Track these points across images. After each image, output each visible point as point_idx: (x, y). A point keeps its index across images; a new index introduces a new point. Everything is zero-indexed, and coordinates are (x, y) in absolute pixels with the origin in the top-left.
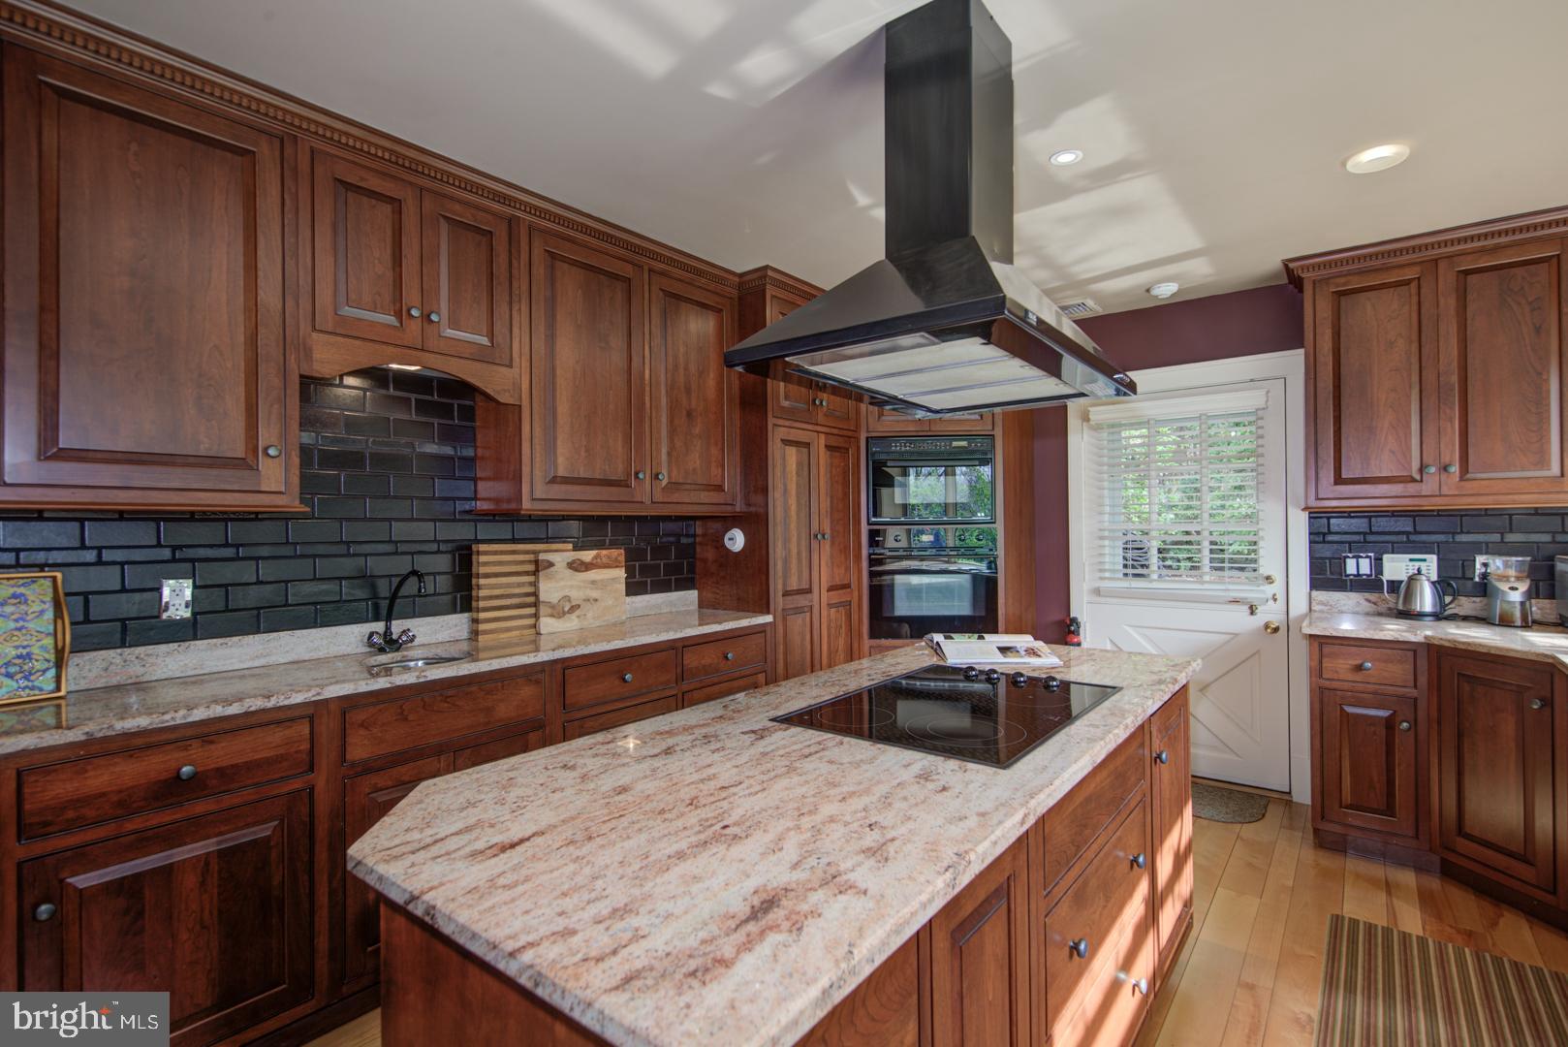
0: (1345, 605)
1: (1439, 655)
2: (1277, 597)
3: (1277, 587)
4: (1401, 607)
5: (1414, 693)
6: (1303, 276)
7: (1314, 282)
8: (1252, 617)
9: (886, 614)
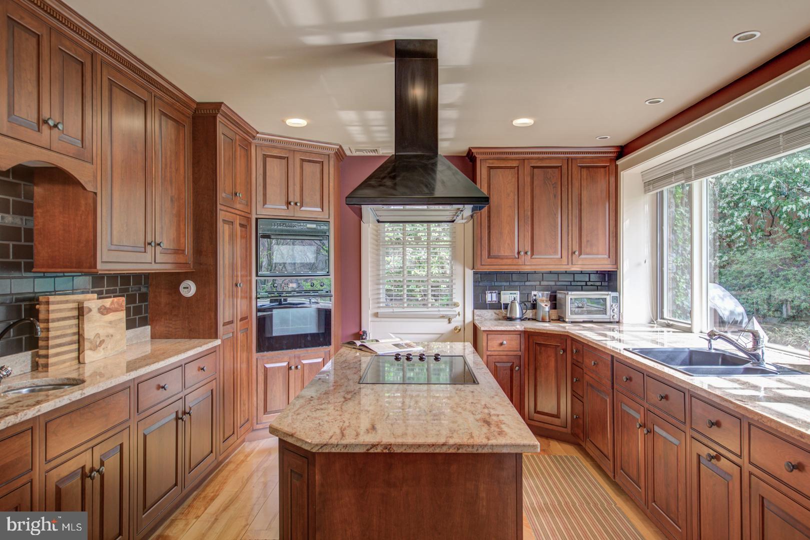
0: (487, 316)
1: (528, 336)
2: (460, 313)
3: (459, 309)
4: (508, 315)
5: (520, 353)
6: (477, 156)
7: (481, 160)
8: (449, 324)
9: (268, 335)
